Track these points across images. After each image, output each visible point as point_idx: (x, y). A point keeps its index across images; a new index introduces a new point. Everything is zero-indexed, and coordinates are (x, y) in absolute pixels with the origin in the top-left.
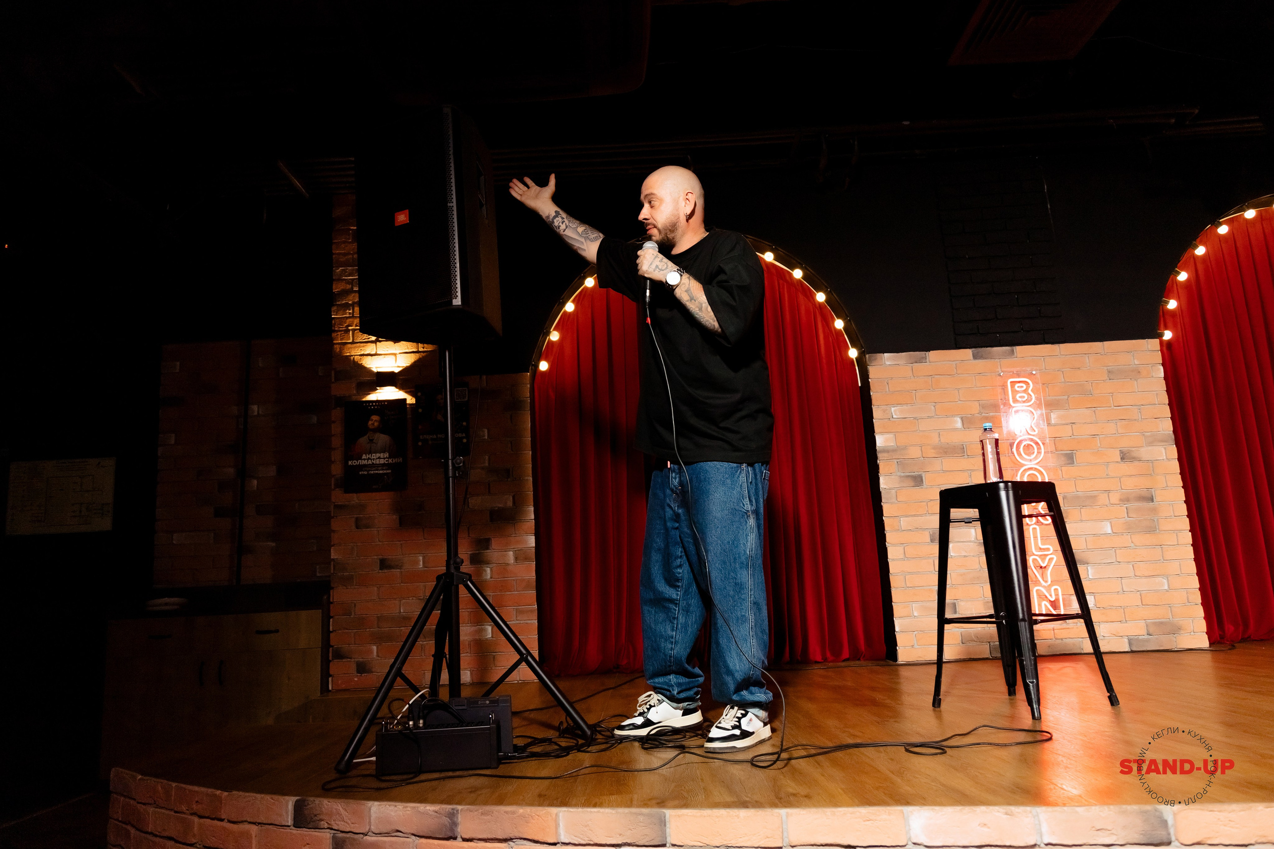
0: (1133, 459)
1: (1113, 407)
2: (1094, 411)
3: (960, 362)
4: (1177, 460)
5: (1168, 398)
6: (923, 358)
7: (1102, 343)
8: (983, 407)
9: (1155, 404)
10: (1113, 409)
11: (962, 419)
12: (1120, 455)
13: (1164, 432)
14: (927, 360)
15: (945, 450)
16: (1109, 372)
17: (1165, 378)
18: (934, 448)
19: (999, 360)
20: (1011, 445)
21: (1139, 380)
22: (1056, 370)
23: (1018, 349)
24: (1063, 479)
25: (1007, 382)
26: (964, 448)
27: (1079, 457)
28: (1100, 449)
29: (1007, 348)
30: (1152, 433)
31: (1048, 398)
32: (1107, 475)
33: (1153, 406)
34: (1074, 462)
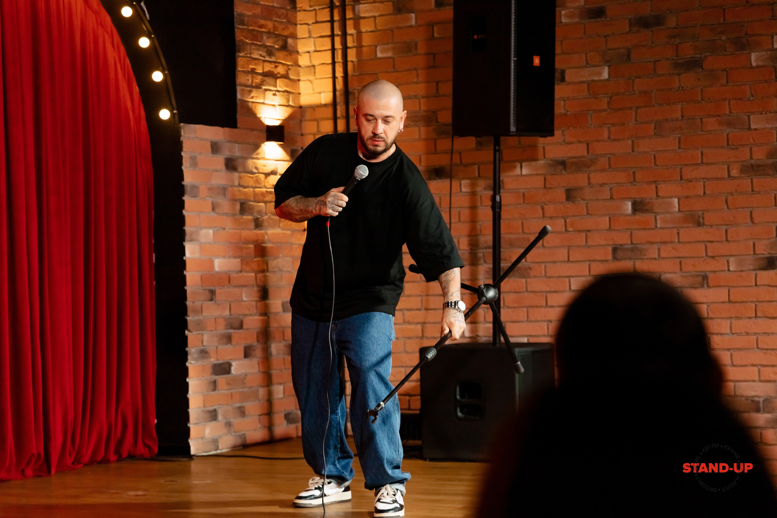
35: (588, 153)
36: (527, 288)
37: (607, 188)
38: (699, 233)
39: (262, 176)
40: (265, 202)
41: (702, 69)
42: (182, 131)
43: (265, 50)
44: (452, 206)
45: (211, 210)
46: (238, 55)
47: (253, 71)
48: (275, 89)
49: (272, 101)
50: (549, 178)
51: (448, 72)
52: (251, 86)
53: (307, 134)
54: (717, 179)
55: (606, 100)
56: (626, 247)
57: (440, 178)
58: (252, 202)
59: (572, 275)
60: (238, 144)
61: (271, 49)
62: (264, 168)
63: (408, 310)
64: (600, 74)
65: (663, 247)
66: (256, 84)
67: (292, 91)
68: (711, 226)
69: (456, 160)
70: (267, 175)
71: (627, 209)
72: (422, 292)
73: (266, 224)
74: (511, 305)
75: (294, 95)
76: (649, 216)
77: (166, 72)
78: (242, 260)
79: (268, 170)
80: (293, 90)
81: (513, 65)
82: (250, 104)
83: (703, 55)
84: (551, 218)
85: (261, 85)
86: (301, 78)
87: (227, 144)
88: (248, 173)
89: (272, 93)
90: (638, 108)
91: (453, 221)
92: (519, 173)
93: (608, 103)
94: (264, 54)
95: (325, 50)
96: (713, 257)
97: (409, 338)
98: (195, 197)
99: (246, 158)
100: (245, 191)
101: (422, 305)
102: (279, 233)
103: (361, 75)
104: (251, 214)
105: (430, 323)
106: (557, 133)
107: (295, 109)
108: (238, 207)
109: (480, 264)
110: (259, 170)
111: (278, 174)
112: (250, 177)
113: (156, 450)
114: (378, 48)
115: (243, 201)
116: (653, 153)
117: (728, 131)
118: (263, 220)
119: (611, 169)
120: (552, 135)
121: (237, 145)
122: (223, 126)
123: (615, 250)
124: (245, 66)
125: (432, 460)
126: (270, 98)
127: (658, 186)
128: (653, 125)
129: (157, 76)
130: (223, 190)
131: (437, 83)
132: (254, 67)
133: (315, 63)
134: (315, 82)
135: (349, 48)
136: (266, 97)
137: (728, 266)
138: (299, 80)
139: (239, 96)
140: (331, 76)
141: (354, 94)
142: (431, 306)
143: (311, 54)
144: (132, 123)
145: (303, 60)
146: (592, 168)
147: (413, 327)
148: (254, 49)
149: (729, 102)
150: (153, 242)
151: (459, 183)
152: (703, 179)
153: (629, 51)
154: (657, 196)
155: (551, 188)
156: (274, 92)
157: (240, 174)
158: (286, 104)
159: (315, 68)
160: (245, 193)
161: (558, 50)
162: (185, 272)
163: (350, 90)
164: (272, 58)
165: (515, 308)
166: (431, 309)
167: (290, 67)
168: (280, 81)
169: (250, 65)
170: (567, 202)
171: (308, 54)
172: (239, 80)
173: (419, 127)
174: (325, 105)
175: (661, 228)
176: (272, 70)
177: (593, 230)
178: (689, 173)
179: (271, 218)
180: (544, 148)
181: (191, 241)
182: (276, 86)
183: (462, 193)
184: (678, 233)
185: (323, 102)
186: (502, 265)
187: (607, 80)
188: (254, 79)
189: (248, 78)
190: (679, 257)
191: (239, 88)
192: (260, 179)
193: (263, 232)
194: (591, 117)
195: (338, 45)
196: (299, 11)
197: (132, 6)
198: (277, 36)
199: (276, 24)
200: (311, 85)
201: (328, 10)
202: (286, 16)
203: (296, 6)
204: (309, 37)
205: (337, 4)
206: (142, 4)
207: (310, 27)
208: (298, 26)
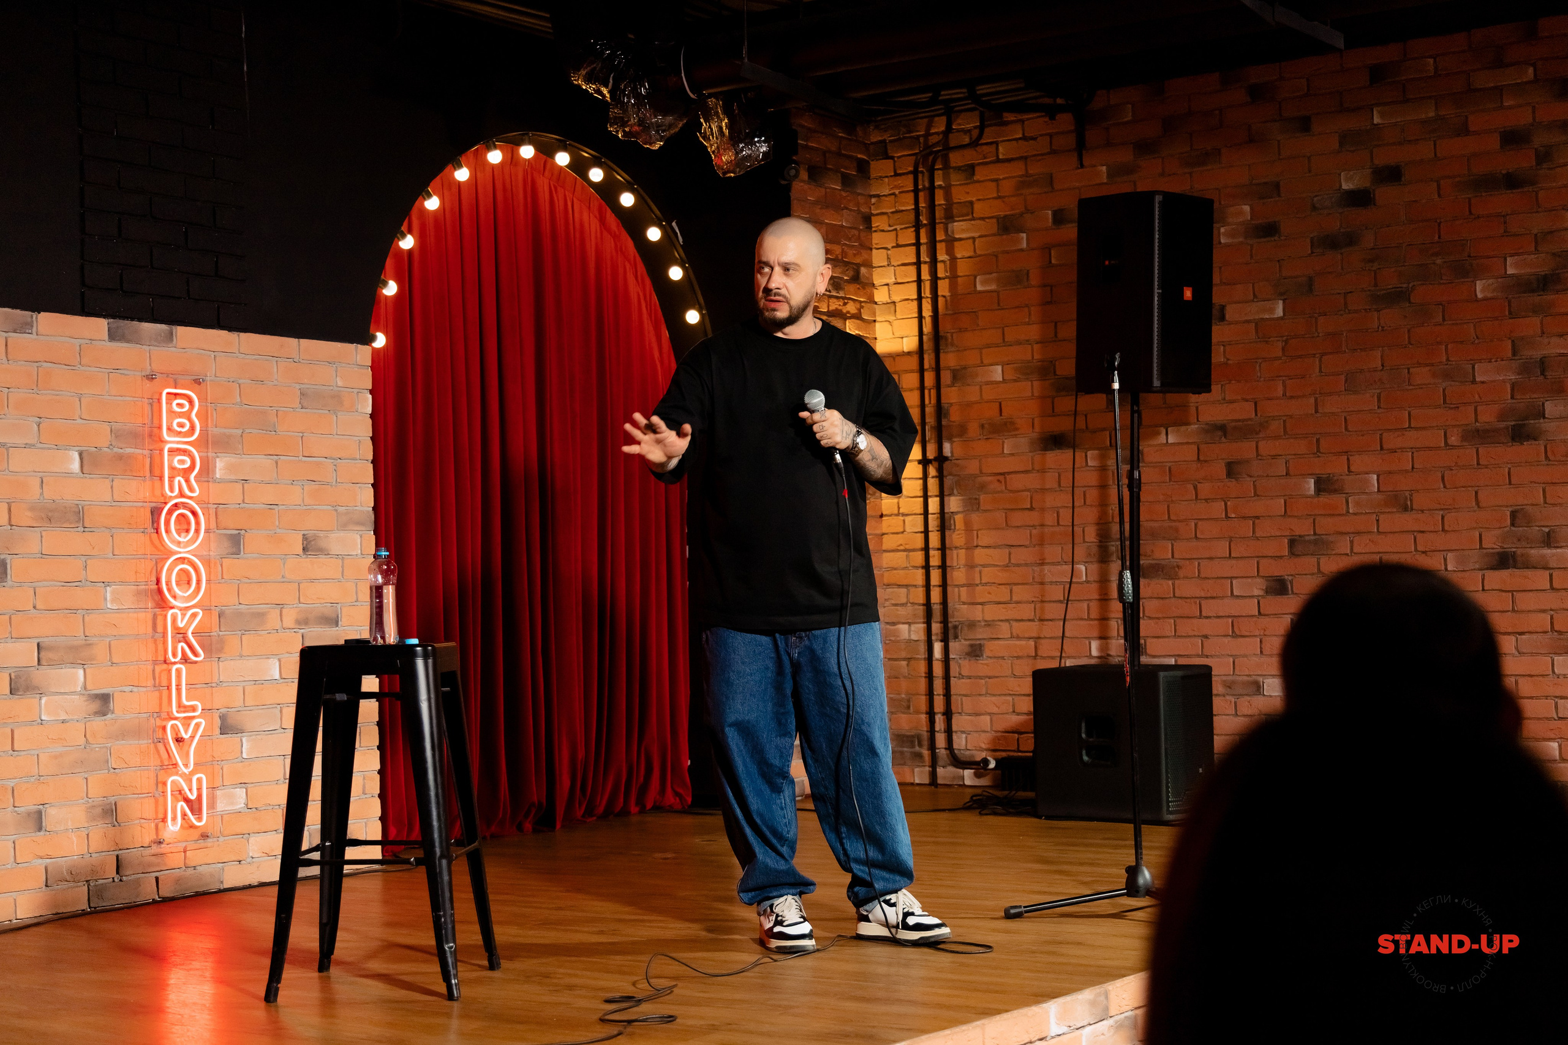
0: (322, 551)
1: (301, 457)
2: (277, 463)
3: (87, 341)
5: (374, 452)
6: (27, 323)
7: (296, 340)
8: (117, 434)
9: (355, 459)
10: (301, 461)
11: (81, 455)
12: (303, 544)
13: (362, 509)
14: (35, 330)
15: (49, 514)
16: (302, 394)
17: (372, 416)
18: (31, 508)
19: (148, 347)
20: (156, 513)
21: (340, 414)
22: (231, 380)
23: (181, 331)
24: (224, 580)
25: (161, 394)
26: (80, 512)
27: (254, 541)
28: (278, 531)
29: (164, 327)
30: (347, 508)
31: (217, 431)
32: (283, 577)
33: (354, 461)
34: (240, 551)
35: (1256, 415)
36: (1174, 593)
37: (1281, 462)
38: (1406, 521)
41: (1410, 302)
44: (1075, 485)
50: (1202, 446)
51: (1070, 309)
54: (1430, 448)
55: (1280, 344)
56: (1307, 538)
57: (1058, 449)
59: (1235, 575)
63: (1017, 620)
64: (1272, 310)
65: (1357, 539)
68: (1422, 511)
69: (1081, 424)
71: (1309, 488)
72: (1035, 597)
74: (1154, 616)
76: (1338, 499)
77: (704, 312)
81: (1156, 299)
83: (1411, 285)
84: (1206, 500)
86: (878, 319)
90: (1323, 355)
91: (1076, 504)
92: (1165, 442)
93: (1283, 349)
95: (908, 282)
96: (1423, 552)
97: (1018, 657)
101: (1035, 615)
103: (955, 313)
105: (1045, 638)
106: (1215, 388)
109: (1112, 561)
113: (689, 800)
114: (978, 277)
116: (1345, 414)
117: (1444, 385)
119: (1287, 437)
120: (1208, 389)
123: (1292, 542)
125: (1048, 818)
127: (1351, 458)
128: (1343, 377)
129: (692, 317)
131: (1056, 323)
133: (896, 298)
134: (896, 323)
135: (940, 279)
137: (1446, 565)
138: (875, 321)
140: (916, 315)
141: (946, 339)
142: (1047, 617)
143: (890, 287)
144: (660, 377)
145: (881, 296)
146: (1261, 435)
147: (1023, 643)
149: (1446, 347)
151: (1084, 454)
152: (1412, 448)
153: (1311, 279)
154: (1349, 471)
155: (1206, 461)
159: (895, 306)
161: (1216, 279)
163: (941, 333)
165: (1158, 618)
166: (1047, 620)
167: (863, 304)
168: (849, 322)
170: (1227, 480)
171: (886, 287)
173: (1031, 381)
174: (909, 353)
175: (1355, 514)
176: (840, 308)
177: (1262, 516)
178: (1393, 441)
180: (1197, 408)
183: (1088, 468)
184: (1378, 521)
185: (906, 350)
186: (1141, 562)
187: (1281, 318)
190: (1379, 553)
194: (1260, 366)
195: (926, 276)
196: (875, 231)
197: (660, 227)
198: (847, 264)
199: (846, 249)
200: (890, 327)
201: (913, 229)
202: (859, 239)
203: (871, 225)
204: (888, 265)
205: (925, 222)
206: (674, 224)
207: (889, 252)
208: (874, 251)
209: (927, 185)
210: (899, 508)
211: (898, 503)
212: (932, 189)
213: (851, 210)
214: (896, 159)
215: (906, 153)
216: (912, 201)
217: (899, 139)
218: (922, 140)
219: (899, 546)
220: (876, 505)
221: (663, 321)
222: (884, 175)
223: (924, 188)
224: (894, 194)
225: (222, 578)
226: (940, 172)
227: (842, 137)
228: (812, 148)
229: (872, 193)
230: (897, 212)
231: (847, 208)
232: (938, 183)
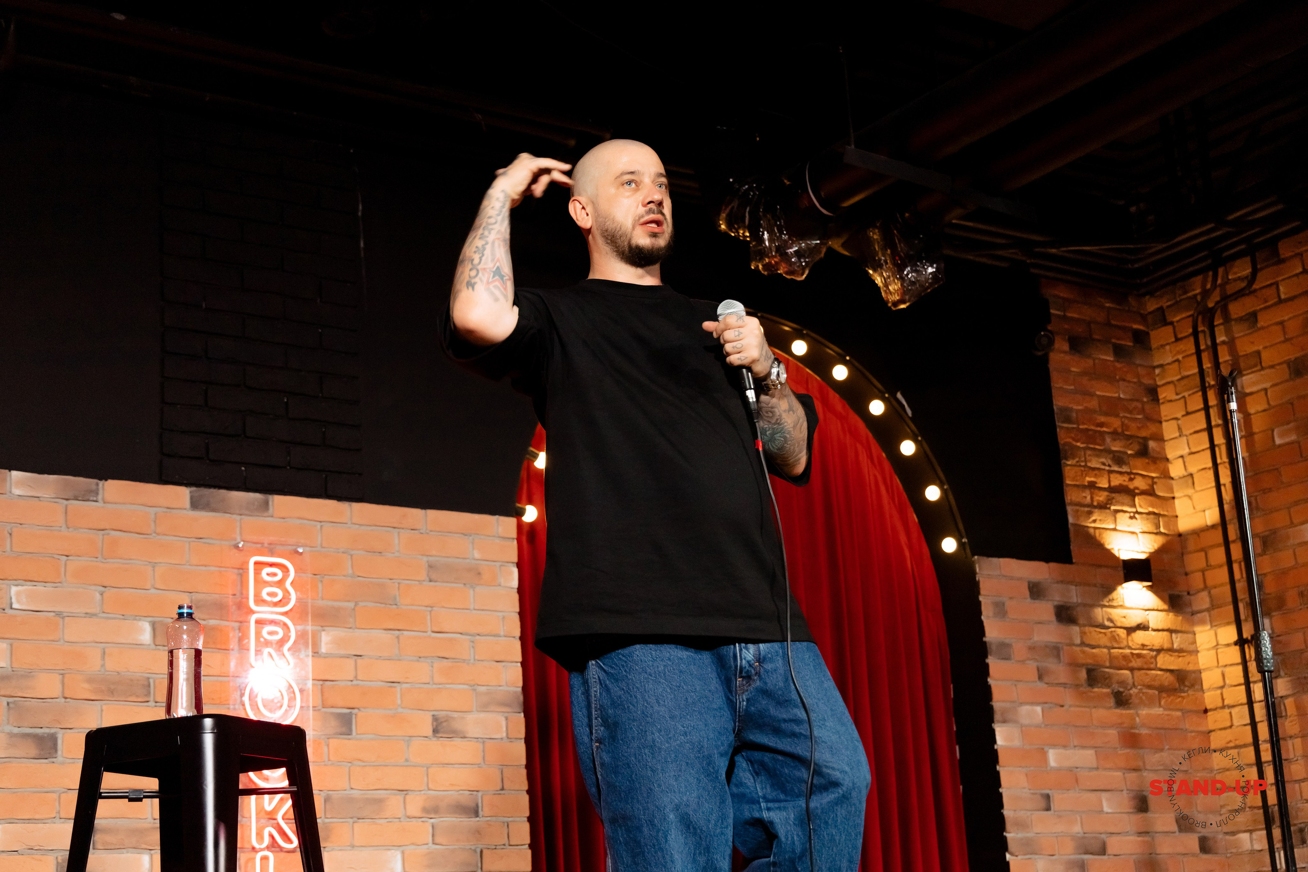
1: (429, 633)
2: (398, 637)
3: (165, 510)
4: (523, 741)
5: (521, 628)
6: (91, 491)
7: (423, 511)
9: (498, 636)
10: (429, 636)
11: (154, 626)
12: (433, 725)
13: (507, 689)
14: (100, 497)
15: (112, 687)
16: (430, 566)
17: (520, 590)
18: (90, 680)
19: (238, 517)
21: (478, 589)
22: (341, 551)
23: (278, 500)
24: (330, 763)
25: (248, 563)
26: (149, 686)
27: (364, 721)
28: (400, 710)
29: (258, 496)
30: (489, 688)
31: (321, 603)
32: (407, 760)
33: (497, 638)
34: (351, 730)
39: (1122, 633)
40: (1132, 670)
42: (977, 566)
43: (1111, 456)
45: (1037, 679)
46: (1065, 463)
47: (1092, 486)
48: (1134, 510)
49: (1129, 526)
52: (1091, 505)
53: (1193, 572)
58: (1107, 668)
60: (1076, 586)
61: (1118, 454)
62: (1124, 620)
66: (1098, 503)
67: (1162, 513)
70: (1130, 630)
73: (1135, 700)
75: (1166, 519)
77: (945, 487)
78: (1096, 751)
79: (1133, 621)
80: (1163, 511)
82: (1092, 531)
85: (1107, 504)
86: (1176, 495)
87: (1056, 585)
88: (1097, 626)
89: (1128, 515)
94: (1110, 463)
95: (1203, 450)
98: (1007, 658)
99: (1093, 606)
100: (1093, 653)
102: (1160, 715)
104: (1108, 686)
107: (1170, 538)
108: (1083, 674)
110: (1115, 622)
111: (1150, 629)
112: (1101, 633)
114: (1275, 431)
115: (1090, 667)
118: (1131, 695)
121: (1074, 587)
122: (1047, 560)
124: (1078, 478)
126: (1123, 522)
129: (933, 493)
130: (1055, 651)
132: (1093, 479)
133: (1192, 469)
134: (1196, 496)
136: (1118, 520)
139: (1071, 520)
140: (1213, 484)
143: (1185, 459)
144: (909, 563)
145: (1176, 470)
148: (1090, 455)
150: (955, 729)
156: (1132, 514)
157: (1082, 628)
158: (1155, 531)
159: (1193, 478)
160: (1094, 656)
162: (998, 768)
164: (1124, 467)
167: (1155, 480)
168: (1139, 499)
169: (1086, 475)
171: (1180, 460)
172: (1069, 498)
174: (1213, 527)
176: (1125, 483)
179: (1143, 693)
181: (1004, 721)
182: (1134, 506)
185: (1209, 523)
188: (1094, 496)
189: (1084, 495)
191: (1069, 509)
192: (1118, 635)
193: (1132, 711)
195: (1219, 439)
196: (1163, 403)
197: (883, 399)
198: (1129, 437)
199: (1126, 421)
200: (1190, 502)
201: (1200, 393)
202: (1142, 411)
203: (1158, 397)
204: (1180, 436)
205: (1212, 383)
206: (899, 396)
207: (1180, 422)
208: (1164, 424)
209: (1209, 343)
210: (1223, 700)
211: (1222, 694)
212: (1214, 346)
213: (1129, 382)
214: (1175, 324)
215: (1184, 315)
216: (1196, 364)
217: (1177, 302)
218: (1199, 298)
219: (1228, 743)
220: (1196, 699)
221: (908, 503)
222: (1165, 343)
223: (1207, 347)
224: (1178, 360)
225: (329, 760)
226: (1222, 327)
227: (1109, 308)
228: (1072, 319)
229: (1156, 364)
230: (1183, 378)
231: (1124, 380)
232: (1221, 338)
